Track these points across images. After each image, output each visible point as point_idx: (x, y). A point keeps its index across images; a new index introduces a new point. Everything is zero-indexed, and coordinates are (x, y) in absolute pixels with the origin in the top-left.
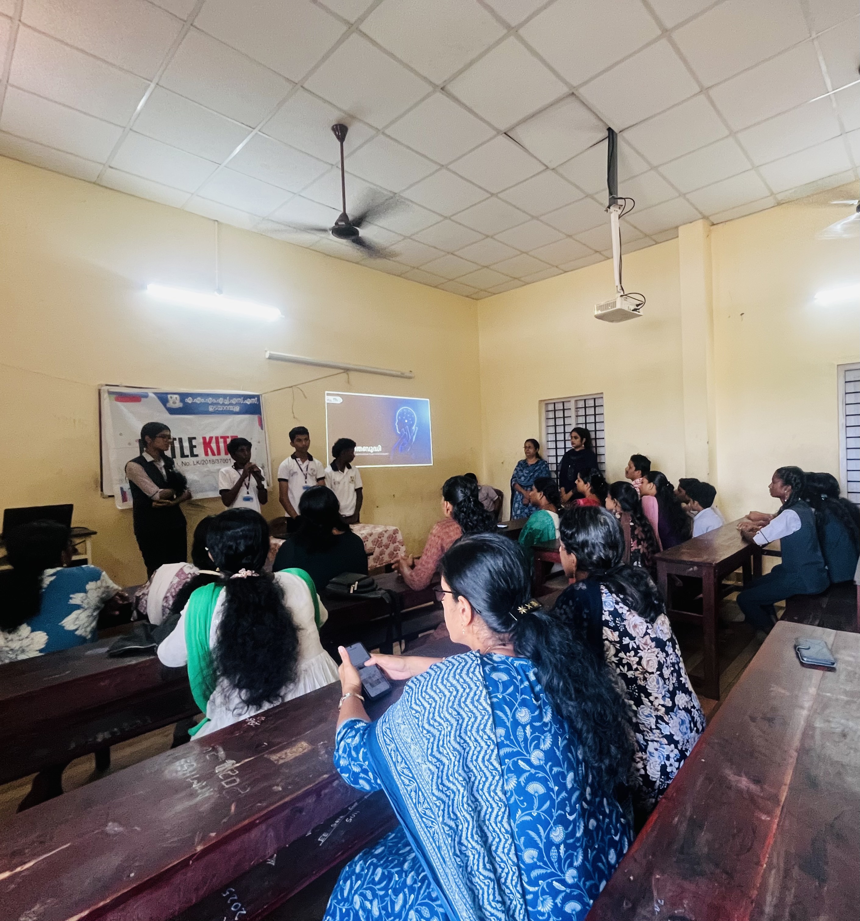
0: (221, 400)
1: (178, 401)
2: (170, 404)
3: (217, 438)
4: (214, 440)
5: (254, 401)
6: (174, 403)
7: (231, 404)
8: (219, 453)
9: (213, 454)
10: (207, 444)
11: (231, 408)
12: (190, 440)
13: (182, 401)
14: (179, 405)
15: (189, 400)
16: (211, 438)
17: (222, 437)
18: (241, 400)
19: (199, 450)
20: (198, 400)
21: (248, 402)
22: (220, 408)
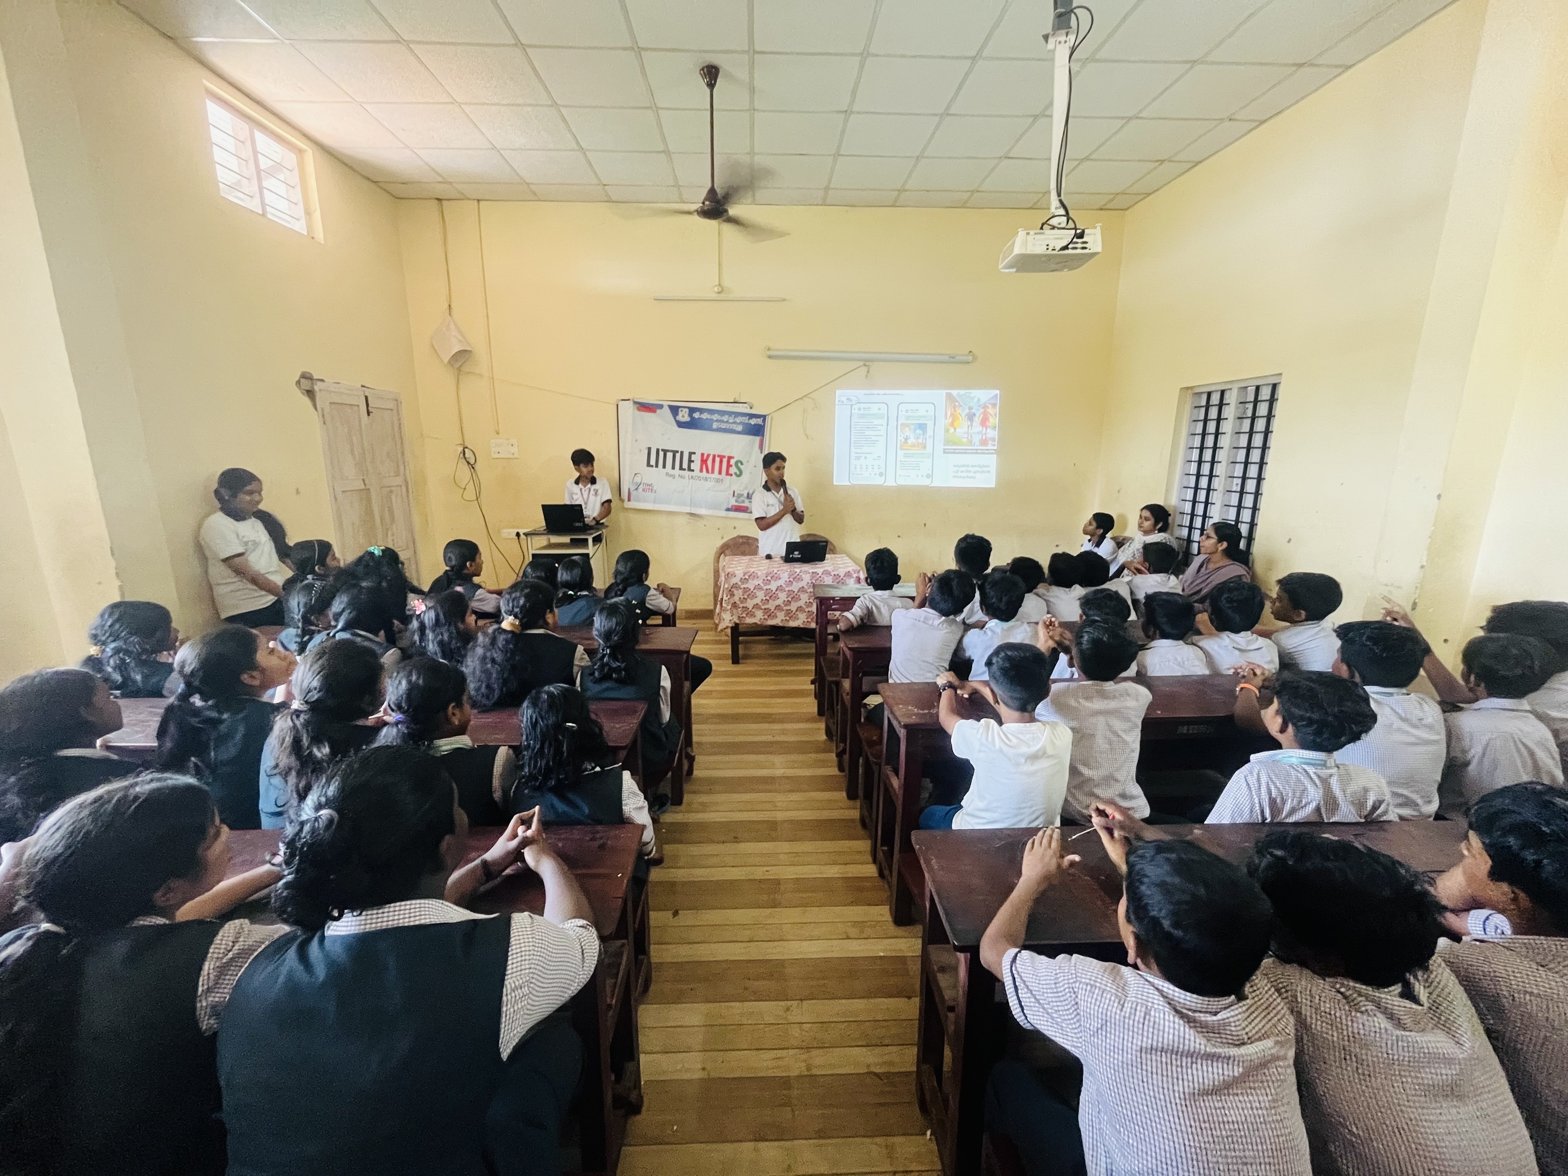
0: (725, 418)
1: (686, 415)
2: (680, 418)
3: (714, 457)
4: (711, 458)
5: (759, 421)
6: (683, 416)
7: (735, 423)
8: (713, 472)
9: (707, 471)
10: (704, 461)
11: (734, 427)
12: (691, 454)
13: (690, 415)
14: (687, 418)
15: (696, 415)
16: (708, 456)
17: (719, 456)
18: (745, 420)
19: (696, 466)
20: (705, 416)
21: (753, 422)
22: (723, 426)
